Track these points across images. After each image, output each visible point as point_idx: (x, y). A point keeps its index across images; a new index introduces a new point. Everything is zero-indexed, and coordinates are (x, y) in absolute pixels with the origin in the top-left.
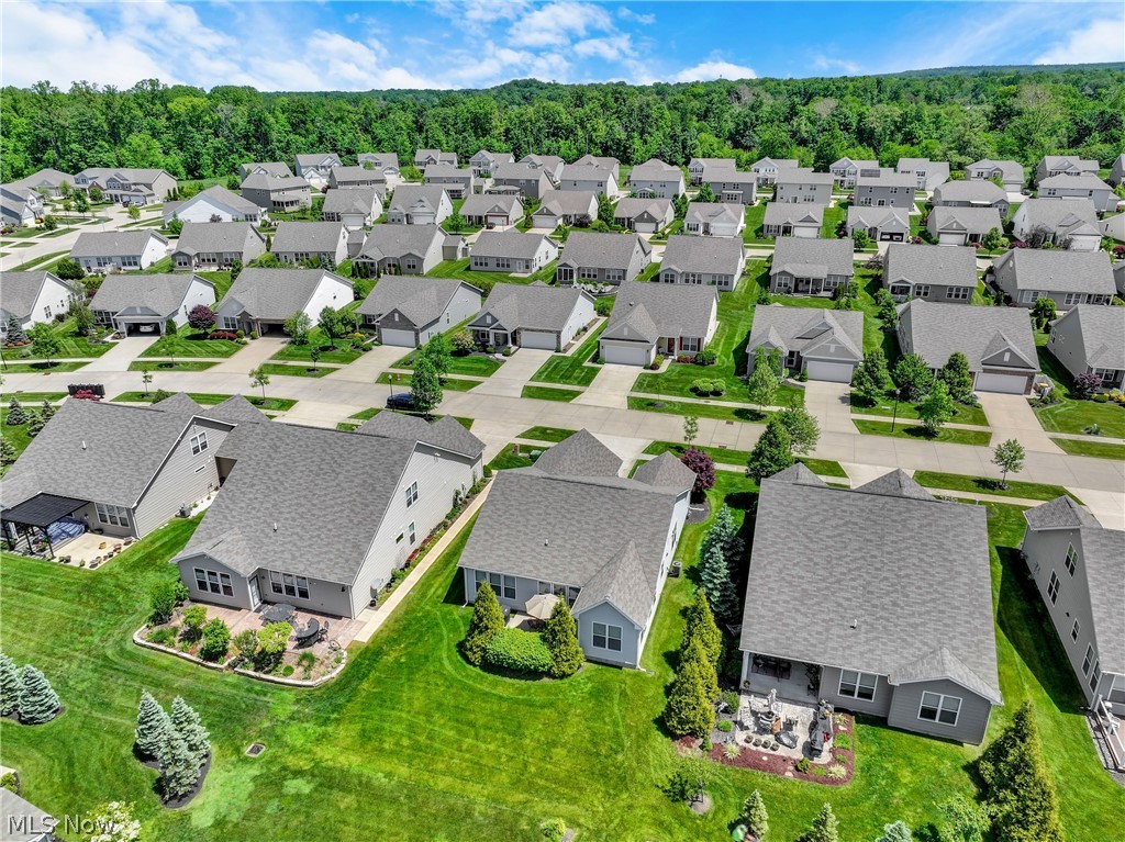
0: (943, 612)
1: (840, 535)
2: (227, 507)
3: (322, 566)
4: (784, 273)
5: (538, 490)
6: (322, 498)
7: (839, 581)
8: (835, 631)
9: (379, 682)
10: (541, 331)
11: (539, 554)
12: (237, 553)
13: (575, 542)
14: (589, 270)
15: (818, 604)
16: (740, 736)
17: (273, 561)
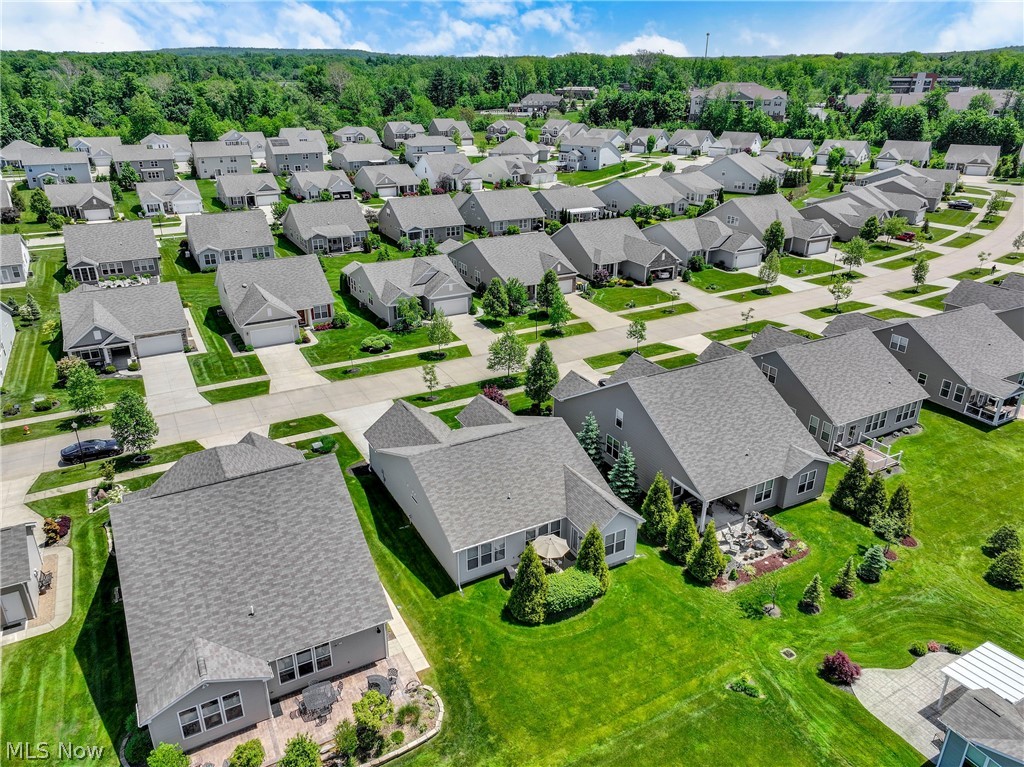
2: (157, 624)
3: (344, 620)
4: (318, 236)
5: (458, 458)
6: (280, 555)
8: (741, 462)
9: (485, 688)
10: (161, 334)
11: (511, 508)
12: (234, 662)
13: (527, 486)
14: (111, 265)
15: (720, 449)
17: (282, 646)
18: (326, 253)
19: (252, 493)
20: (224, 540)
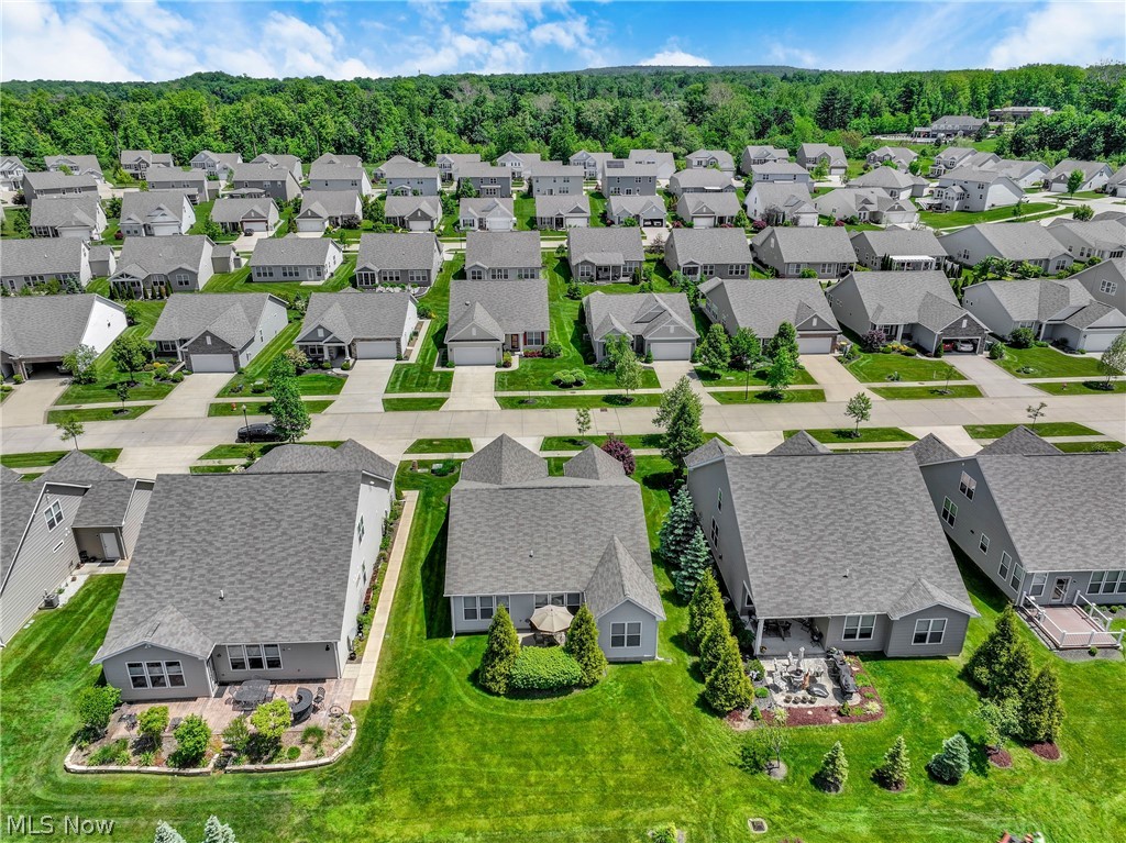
0: (910, 548)
1: (808, 496)
2: (147, 583)
3: (296, 627)
4: (586, 262)
5: (500, 502)
6: (270, 552)
7: (820, 538)
8: (832, 583)
9: (403, 738)
10: (378, 340)
11: (528, 566)
12: (184, 634)
13: (558, 548)
14: (391, 272)
15: (810, 561)
16: (779, 698)
17: (232, 634)
18: (592, 281)
19: (273, 490)
20: (231, 526)
